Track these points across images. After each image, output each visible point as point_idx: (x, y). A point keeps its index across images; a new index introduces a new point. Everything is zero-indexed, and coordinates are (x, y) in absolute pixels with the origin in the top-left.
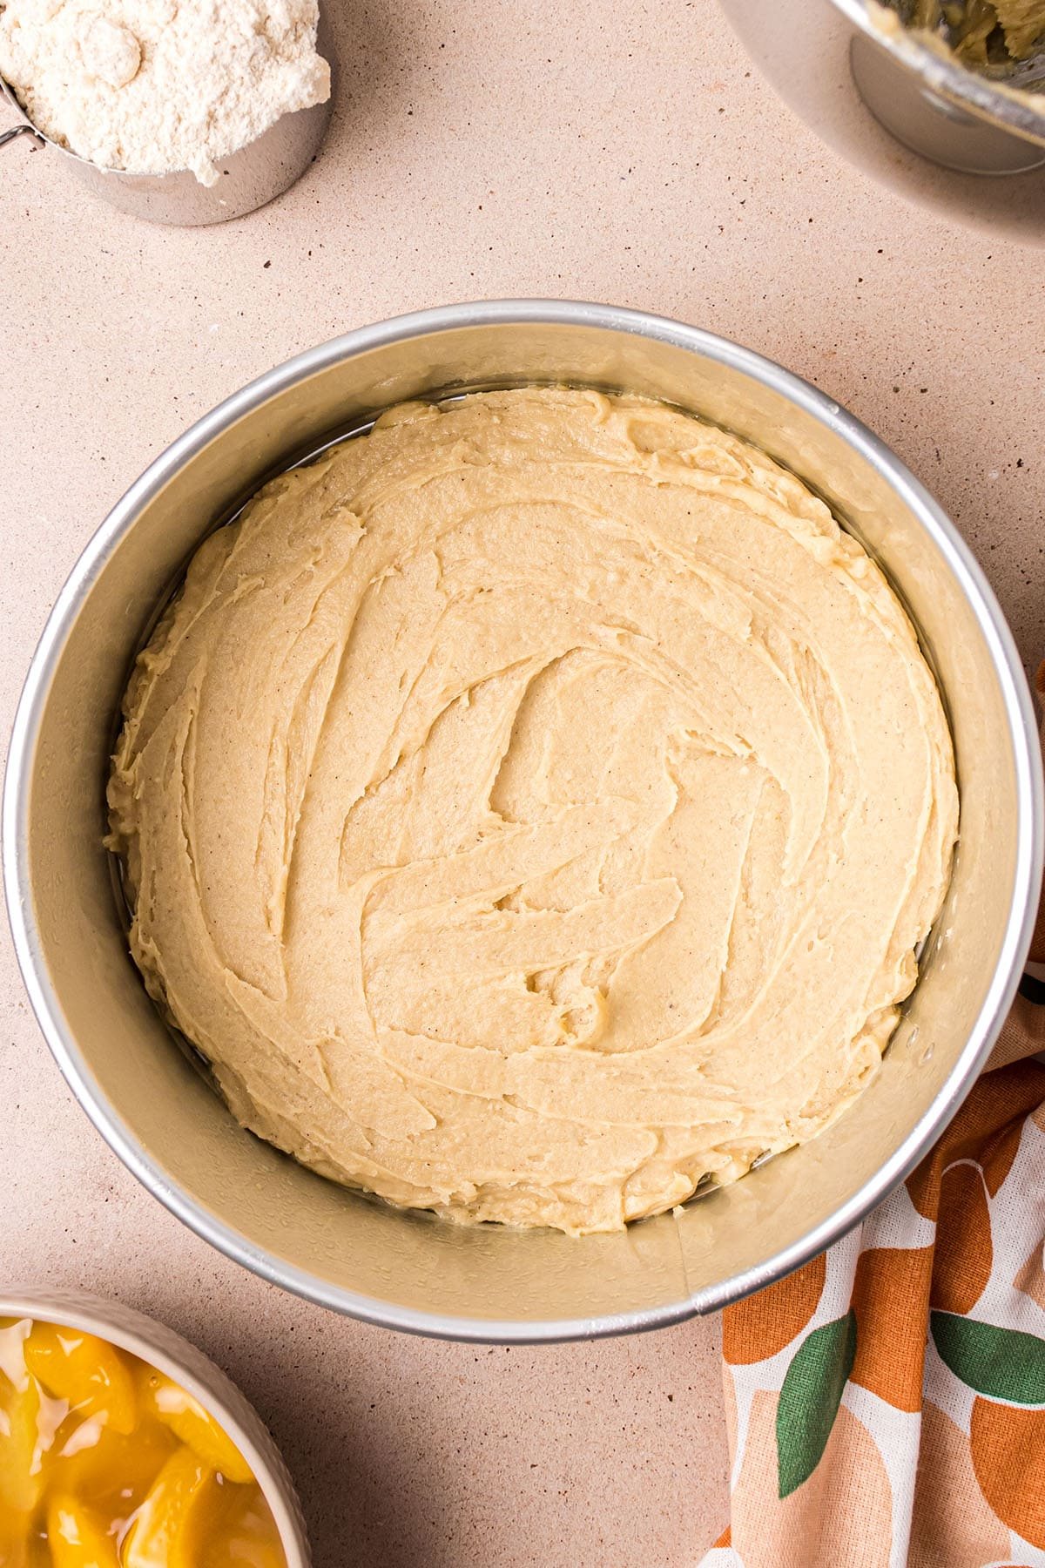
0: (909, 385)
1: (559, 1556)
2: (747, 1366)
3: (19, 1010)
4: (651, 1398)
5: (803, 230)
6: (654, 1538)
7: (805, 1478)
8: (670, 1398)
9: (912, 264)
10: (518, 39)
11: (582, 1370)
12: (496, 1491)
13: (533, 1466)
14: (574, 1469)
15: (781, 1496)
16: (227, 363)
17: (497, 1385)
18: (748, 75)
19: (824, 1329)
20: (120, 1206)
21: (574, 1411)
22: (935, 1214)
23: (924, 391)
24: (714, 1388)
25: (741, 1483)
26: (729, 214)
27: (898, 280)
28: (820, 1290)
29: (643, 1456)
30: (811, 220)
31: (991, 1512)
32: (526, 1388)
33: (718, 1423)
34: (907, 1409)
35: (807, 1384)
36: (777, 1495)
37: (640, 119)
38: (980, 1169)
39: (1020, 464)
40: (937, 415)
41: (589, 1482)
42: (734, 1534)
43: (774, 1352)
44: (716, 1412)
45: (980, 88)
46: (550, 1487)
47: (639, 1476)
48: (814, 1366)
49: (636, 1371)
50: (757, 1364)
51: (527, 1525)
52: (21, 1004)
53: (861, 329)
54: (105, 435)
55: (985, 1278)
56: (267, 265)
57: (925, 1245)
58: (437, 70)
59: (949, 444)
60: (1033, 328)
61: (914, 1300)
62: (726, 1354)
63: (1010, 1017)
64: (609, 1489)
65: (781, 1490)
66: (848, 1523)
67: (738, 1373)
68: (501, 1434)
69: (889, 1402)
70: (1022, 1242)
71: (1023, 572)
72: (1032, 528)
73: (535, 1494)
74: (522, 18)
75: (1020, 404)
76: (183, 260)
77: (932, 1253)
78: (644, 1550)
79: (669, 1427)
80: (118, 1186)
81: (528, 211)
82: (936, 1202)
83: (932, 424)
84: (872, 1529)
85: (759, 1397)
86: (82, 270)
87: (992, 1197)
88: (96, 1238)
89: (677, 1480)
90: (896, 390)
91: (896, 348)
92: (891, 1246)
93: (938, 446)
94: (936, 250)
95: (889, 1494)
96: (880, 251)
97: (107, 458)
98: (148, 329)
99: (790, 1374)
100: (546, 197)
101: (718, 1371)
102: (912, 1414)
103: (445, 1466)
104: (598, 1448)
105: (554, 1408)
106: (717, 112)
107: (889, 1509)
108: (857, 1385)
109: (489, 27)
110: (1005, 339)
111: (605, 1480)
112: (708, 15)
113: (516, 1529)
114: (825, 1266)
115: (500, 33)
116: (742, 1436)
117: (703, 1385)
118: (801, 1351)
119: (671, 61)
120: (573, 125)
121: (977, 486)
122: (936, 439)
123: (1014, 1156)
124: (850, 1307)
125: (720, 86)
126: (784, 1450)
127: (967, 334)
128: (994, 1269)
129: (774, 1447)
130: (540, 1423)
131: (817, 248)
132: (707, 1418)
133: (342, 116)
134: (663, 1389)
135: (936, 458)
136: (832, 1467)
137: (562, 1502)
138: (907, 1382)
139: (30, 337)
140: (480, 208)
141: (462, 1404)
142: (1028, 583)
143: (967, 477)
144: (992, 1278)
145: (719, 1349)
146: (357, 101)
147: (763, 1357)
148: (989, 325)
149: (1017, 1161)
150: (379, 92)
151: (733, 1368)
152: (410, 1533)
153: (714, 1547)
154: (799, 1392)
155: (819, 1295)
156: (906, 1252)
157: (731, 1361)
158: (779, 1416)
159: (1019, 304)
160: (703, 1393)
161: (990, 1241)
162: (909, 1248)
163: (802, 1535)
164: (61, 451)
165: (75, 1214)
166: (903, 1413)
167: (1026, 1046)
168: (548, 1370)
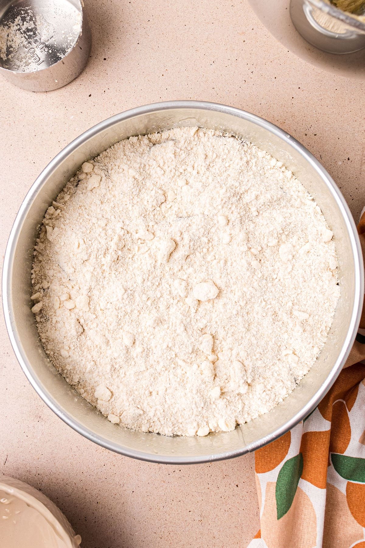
0: (310, 133)
1: (200, 543)
2: (263, 474)
3: (7, 355)
4: (231, 486)
5: (273, 81)
6: (233, 536)
7: (286, 512)
8: (237, 486)
9: (310, 92)
10: (175, 18)
11: (206, 477)
12: (177, 521)
13: (190, 511)
14: (204, 512)
15: (278, 519)
16: (76, 129)
17: (177, 483)
18: (253, 29)
19: (291, 460)
20: (43, 423)
21: (203, 491)
22: (330, 419)
23: (315, 135)
24: (252, 482)
25: (264, 515)
26: (248, 76)
27: (306, 97)
28: (289, 446)
29: (228, 507)
30: (275, 78)
31: (356, 521)
32: (187, 484)
33: (254, 494)
34: (321, 488)
35: (286, 479)
36: (277, 519)
37: (217, 45)
38: (345, 402)
39: (349, 159)
40: (320, 143)
41: (209, 516)
42: (262, 533)
43: (273, 468)
44: (253, 490)
45: (341, 14)
46: (196, 519)
47: (227, 514)
48: (288, 472)
49: (225, 477)
50: (267, 473)
51: (188, 533)
52: (7, 353)
53: (293, 114)
54: (35, 155)
55: (349, 440)
56: (90, 96)
57: (327, 430)
58: (147, 29)
59: (324, 153)
60: (352, 113)
61: (323, 449)
62: (256, 470)
63: (353, 348)
64: (216, 519)
65: (278, 517)
66: (301, 528)
67: (260, 476)
68: (178, 500)
69: (315, 486)
70: (361, 426)
71: (351, 196)
72: (353, 181)
73: (191, 521)
74: (176, 11)
75: (348, 139)
76: (61, 94)
77: (330, 433)
78: (229, 540)
79: (237, 496)
80: (42, 416)
81: (179, 76)
82: (331, 415)
83: (319, 146)
84: (310, 530)
85: (269, 484)
86: (26, 98)
87: (349, 411)
88: (35, 435)
89: (240, 515)
90: (306, 135)
91: (306, 121)
92: (314, 431)
93: (321, 154)
94: (318, 87)
95: (315, 518)
96: (299, 88)
97: (35, 163)
98: (49, 118)
99: (279, 476)
100: (185, 71)
101: (254, 476)
102: (323, 489)
103: (159, 513)
104: (213, 504)
105: (196, 491)
106: (242, 42)
107: (316, 524)
108: (303, 480)
109: (165, 14)
110: (342, 117)
111: (215, 516)
112: (239, 9)
113: (184, 534)
114: (290, 437)
115: (168, 16)
116: (263, 498)
117: (249, 481)
118: (283, 468)
119: (226, 25)
120: (194, 47)
121: (334, 167)
122: (320, 151)
123: (357, 396)
124: (300, 452)
125: (243, 33)
126: (278, 502)
127: (329, 115)
128: (352, 437)
129: (275, 501)
130: (192, 496)
131: (278, 87)
132: (250, 493)
133: (115, 45)
134: (235, 483)
135: (320, 158)
136: (295, 508)
137: (200, 524)
138: (321, 478)
139: (8, 121)
140: (163, 75)
141: (164, 490)
142: (353, 200)
143: (331, 164)
144: (351, 440)
145: (254, 468)
146: (120, 40)
147: (269, 470)
148: (337, 112)
149: (357, 398)
150: (127, 37)
151: (258, 474)
152: (147, 537)
153: (254, 538)
154: (283, 482)
155: (289, 448)
156: (320, 432)
157: (258, 472)
158: (276, 491)
159: (347, 105)
160: (248, 484)
161: (350, 427)
162: (321, 431)
163: (285, 533)
164: (20, 160)
165: (27, 427)
166: (320, 489)
167: (359, 358)
168: (194, 477)
